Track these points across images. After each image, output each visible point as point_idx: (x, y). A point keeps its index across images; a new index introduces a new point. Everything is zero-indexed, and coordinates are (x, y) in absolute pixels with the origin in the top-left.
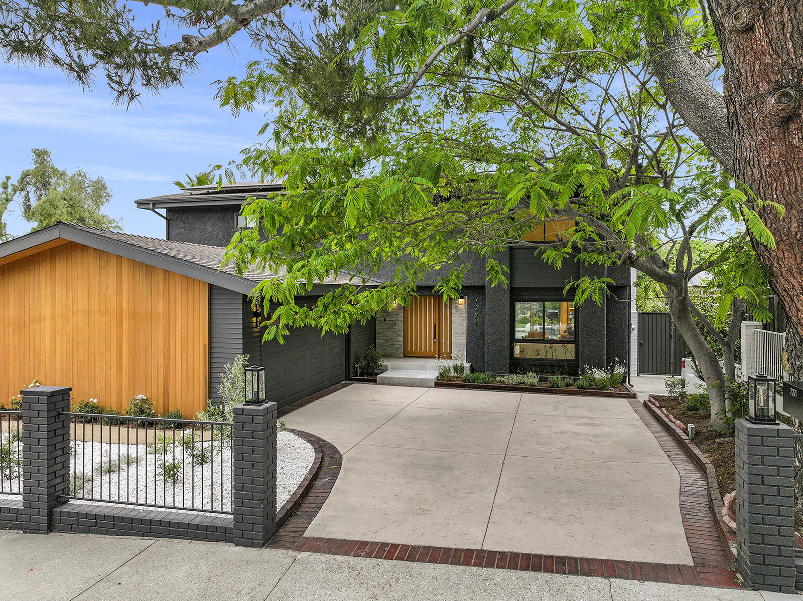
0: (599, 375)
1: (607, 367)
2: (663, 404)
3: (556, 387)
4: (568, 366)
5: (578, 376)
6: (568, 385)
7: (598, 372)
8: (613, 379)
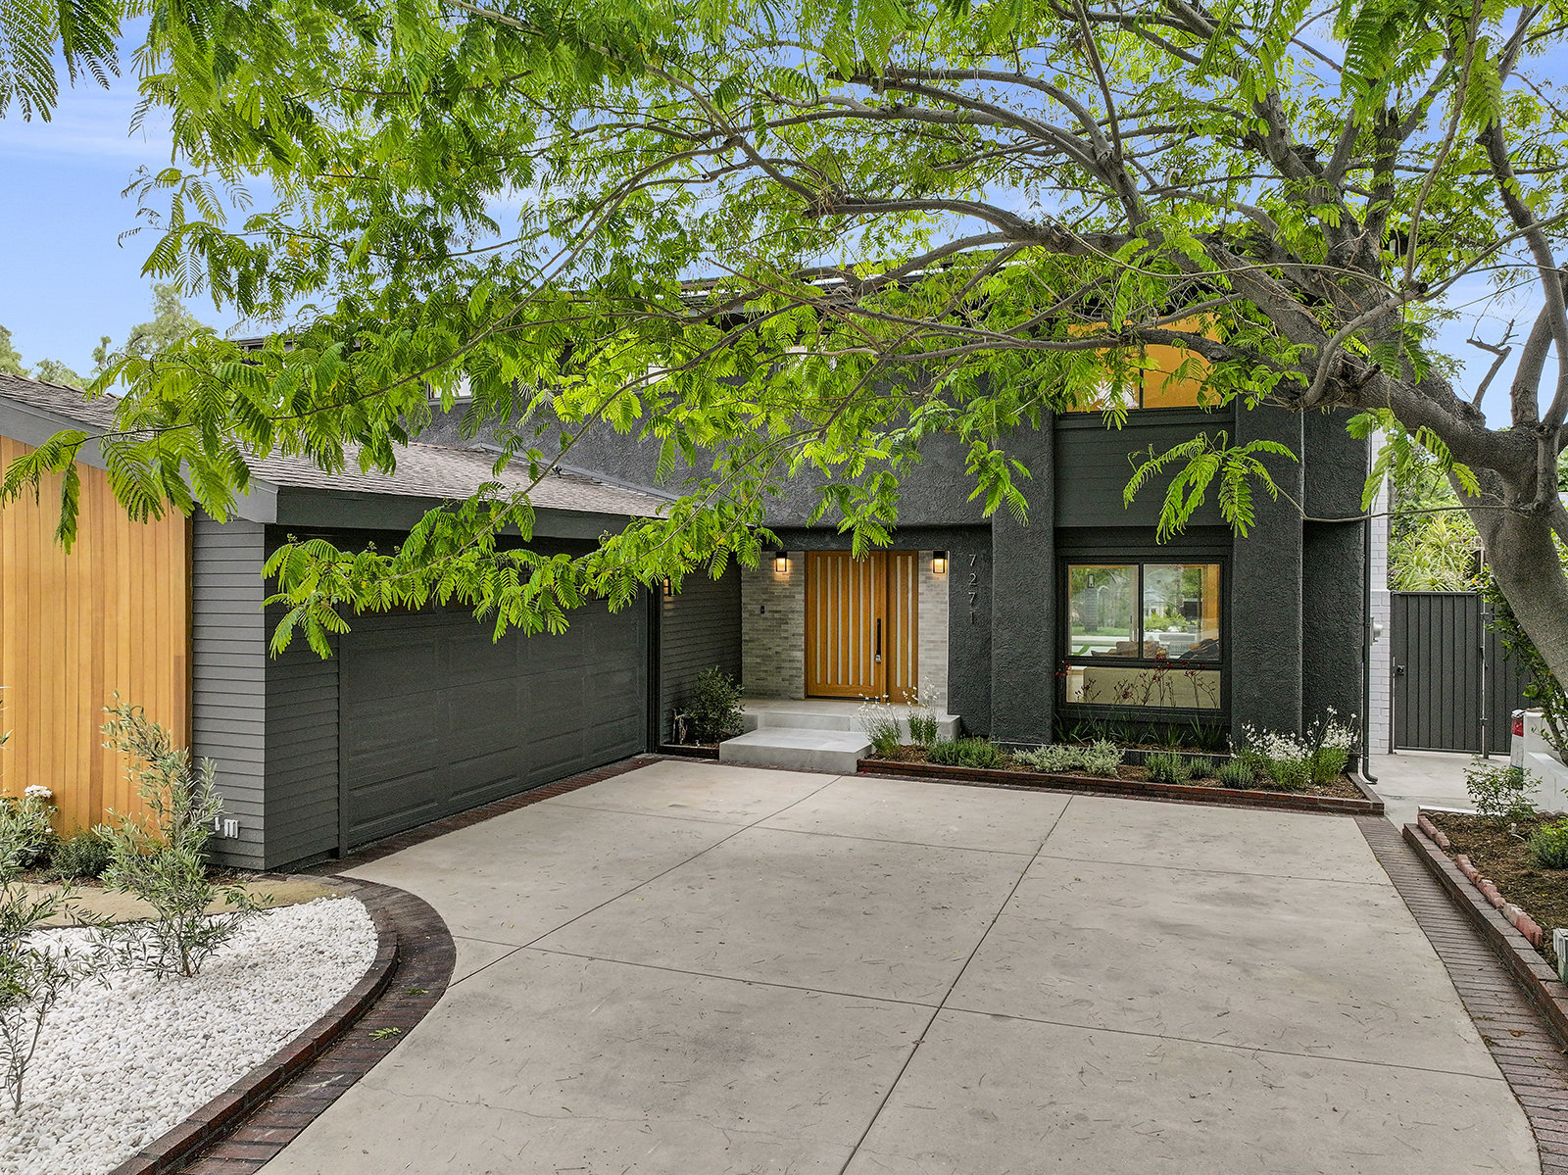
0: (1283, 750)
1: (1305, 729)
2: (1462, 840)
3: (1167, 781)
4: (1203, 727)
5: (1229, 752)
6: (1197, 776)
7: (1278, 742)
8: (1322, 761)
